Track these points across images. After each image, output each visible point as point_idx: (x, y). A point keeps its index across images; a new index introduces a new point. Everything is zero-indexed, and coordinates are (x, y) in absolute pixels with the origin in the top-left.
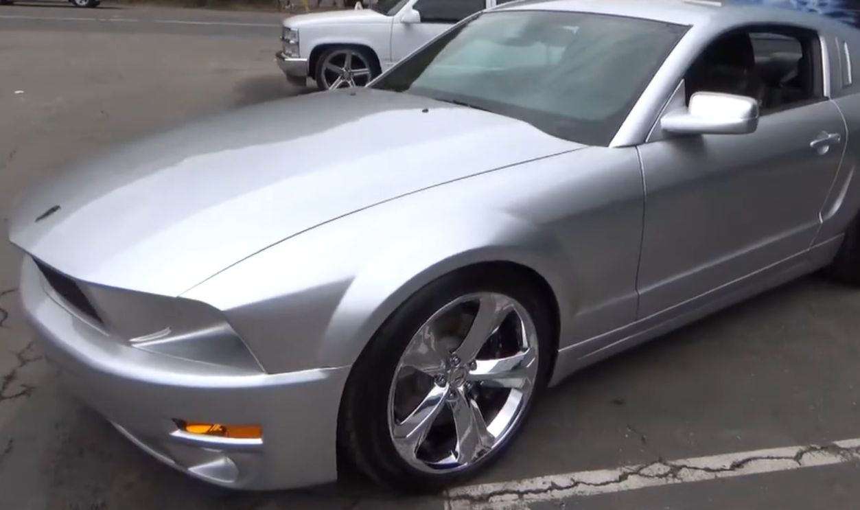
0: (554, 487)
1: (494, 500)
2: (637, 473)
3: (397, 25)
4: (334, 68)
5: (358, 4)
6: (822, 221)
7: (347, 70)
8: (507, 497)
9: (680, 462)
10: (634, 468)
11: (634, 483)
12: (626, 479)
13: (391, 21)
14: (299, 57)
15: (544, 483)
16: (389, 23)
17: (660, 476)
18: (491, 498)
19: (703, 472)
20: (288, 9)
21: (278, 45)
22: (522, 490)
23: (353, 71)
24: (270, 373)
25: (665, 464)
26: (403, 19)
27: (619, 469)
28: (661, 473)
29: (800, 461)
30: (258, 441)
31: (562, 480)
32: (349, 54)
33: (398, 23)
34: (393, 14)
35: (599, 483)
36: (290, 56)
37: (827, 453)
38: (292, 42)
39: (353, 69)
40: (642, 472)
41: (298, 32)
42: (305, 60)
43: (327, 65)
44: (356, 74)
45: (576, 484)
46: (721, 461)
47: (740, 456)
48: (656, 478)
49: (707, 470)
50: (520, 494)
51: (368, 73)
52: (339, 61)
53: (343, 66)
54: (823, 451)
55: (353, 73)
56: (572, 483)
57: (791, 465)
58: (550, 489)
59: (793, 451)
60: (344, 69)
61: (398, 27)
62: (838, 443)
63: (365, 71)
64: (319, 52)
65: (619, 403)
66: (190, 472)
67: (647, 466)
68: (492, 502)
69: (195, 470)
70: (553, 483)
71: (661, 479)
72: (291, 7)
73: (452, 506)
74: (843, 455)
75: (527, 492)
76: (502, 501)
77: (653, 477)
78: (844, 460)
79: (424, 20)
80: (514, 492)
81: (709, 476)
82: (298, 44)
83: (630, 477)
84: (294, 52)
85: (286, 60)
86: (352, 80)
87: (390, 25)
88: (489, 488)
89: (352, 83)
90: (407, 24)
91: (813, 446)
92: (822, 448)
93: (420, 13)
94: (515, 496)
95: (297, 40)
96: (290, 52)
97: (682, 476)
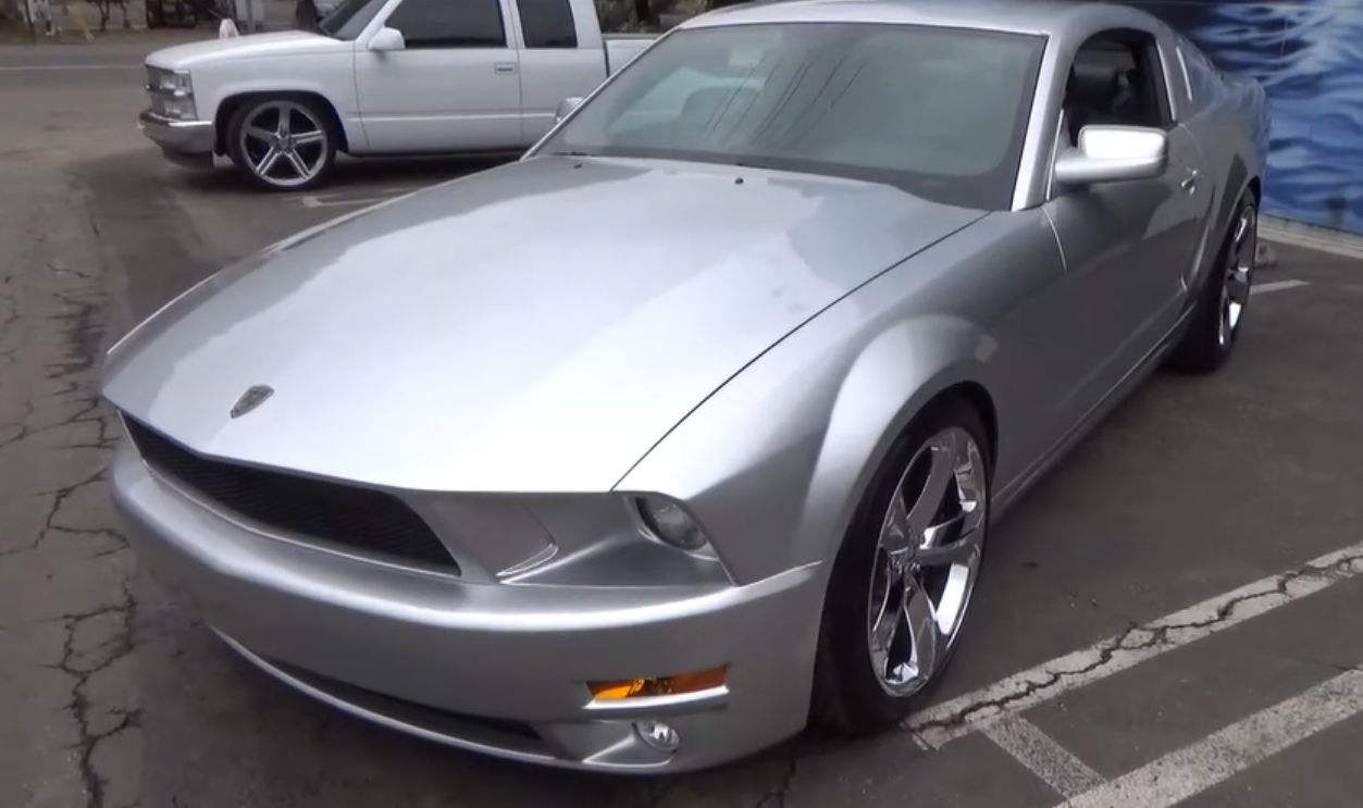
0: (1032, 687)
1: (972, 719)
2: (1117, 646)
3: (363, 54)
4: (261, 134)
5: (226, 25)
6: (1185, 287)
7: (283, 136)
8: (984, 711)
9: (1159, 623)
10: (1111, 642)
11: (1121, 660)
12: (1110, 657)
13: (351, 48)
14: (197, 119)
15: (1018, 684)
16: (349, 51)
17: (1149, 645)
18: (966, 717)
19: (1192, 629)
20: (50, 37)
21: (145, 101)
22: (998, 699)
23: (294, 136)
24: (740, 583)
25: (1144, 629)
26: (371, 45)
27: (1093, 647)
28: (1146, 640)
29: (1287, 592)
30: (722, 690)
31: (1038, 675)
32: (285, 107)
33: (362, 51)
34: (353, 37)
35: (1082, 669)
36: (178, 117)
37: (1309, 578)
38: (179, 93)
39: (293, 132)
40: (1124, 643)
41: (189, 75)
42: (209, 123)
43: (248, 129)
44: (299, 142)
45: (1057, 677)
46: (1205, 610)
47: (1222, 600)
48: (1145, 648)
49: (1195, 625)
50: (1001, 704)
51: (321, 137)
52: (269, 120)
53: (275, 130)
54: (1303, 576)
55: (295, 139)
56: (1052, 677)
57: (1277, 600)
58: (1028, 690)
59: (1271, 583)
60: (278, 135)
61: (366, 59)
62: (1311, 563)
63: (317, 135)
64: (232, 108)
65: (1032, 565)
66: (586, 765)
67: (1124, 637)
68: (970, 722)
69: (590, 761)
70: (1029, 682)
71: (1151, 649)
72: (57, 32)
73: (924, 737)
74: (1326, 575)
75: (1007, 699)
76: (983, 717)
77: (1140, 647)
78: (1332, 581)
79: (411, 43)
80: (988, 704)
81: (1201, 633)
82: (191, 96)
83: (1113, 653)
84: (184, 111)
85: (172, 124)
86: (295, 152)
87: (352, 54)
88: (957, 705)
89: (294, 156)
90: (379, 53)
91: (1289, 572)
92: (1301, 573)
93: (403, 33)
94: (994, 709)
95: (189, 91)
96: (177, 111)
97: (1173, 640)
